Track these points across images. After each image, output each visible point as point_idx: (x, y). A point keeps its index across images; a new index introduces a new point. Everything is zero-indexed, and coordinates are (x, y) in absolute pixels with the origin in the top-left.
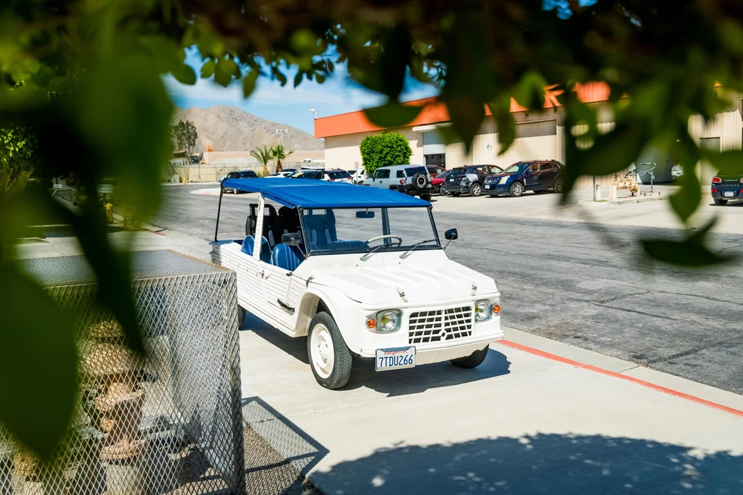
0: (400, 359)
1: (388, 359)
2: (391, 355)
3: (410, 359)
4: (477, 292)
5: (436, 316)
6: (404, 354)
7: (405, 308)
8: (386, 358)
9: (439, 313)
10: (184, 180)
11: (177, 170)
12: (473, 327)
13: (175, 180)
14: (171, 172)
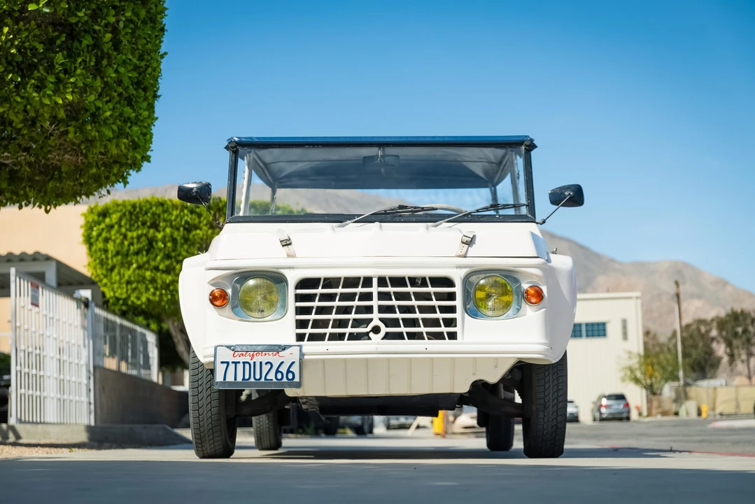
0: (266, 368)
1: (240, 367)
2: (247, 359)
3: (288, 371)
4: (472, 251)
5: (360, 290)
6: (276, 360)
7: (289, 268)
8: (236, 363)
9: (368, 282)
10: (704, 409)
11: (692, 391)
12: (459, 322)
13: (688, 409)
14: (681, 397)
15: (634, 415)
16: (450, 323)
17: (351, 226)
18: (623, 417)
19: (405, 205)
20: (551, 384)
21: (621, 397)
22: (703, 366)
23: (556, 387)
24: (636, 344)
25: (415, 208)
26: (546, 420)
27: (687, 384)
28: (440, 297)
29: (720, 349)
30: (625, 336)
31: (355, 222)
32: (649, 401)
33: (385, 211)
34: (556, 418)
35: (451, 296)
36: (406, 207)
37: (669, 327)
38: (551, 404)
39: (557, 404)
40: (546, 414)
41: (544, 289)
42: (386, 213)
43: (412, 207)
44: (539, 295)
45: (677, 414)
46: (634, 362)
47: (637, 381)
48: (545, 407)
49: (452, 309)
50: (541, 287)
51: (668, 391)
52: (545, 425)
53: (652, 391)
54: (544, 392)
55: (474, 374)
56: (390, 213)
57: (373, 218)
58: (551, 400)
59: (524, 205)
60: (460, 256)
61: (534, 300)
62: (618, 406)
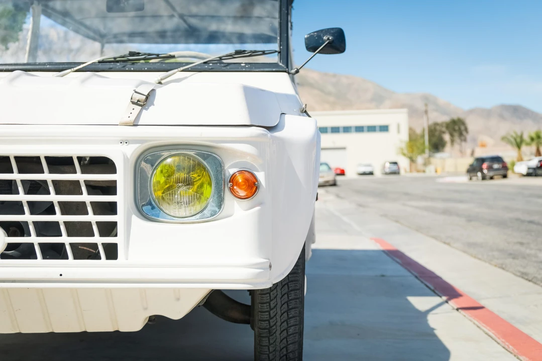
10: (439, 170)
11: (433, 160)
12: (120, 229)
13: (430, 170)
14: (426, 163)
15: (402, 172)
16: (109, 229)
17: (72, 76)
18: (396, 173)
19: (137, 51)
20: (279, 301)
21: (395, 163)
22: (437, 146)
23: (285, 306)
24: (405, 136)
25: (149, 55)
26: (271, 349)
27: (430, 156)
28: (94, 188)
29: (447, 137)
30: (399, 131)
31: (77, 71)
32: (411, 165)
33: (115, 58)
34: (286, 347)
35: (110, 188)
36: (138, 54)
37: (422, 126)
38: (278, 328)
39: (286, 329)
40: (271, 341)
41: (261, 176)
42: (115, 61)
43: (145, 54)
44: (252, 186)
45: (424, 171)
46: (404, 145)
47: (404, 155)
48: (270, 332)
49: (111, 208)
50: (256, 173)
51: (420, 160)
52: (271, 355)
53: (412, 160)
54: (269, 312)
55: (146, 309)
56: (121, 61)
57: (101, 66)
58: (279, 324)
59: (276, 51)
60: (126, 124)
61: (242, 193)
62: (394, 168)
